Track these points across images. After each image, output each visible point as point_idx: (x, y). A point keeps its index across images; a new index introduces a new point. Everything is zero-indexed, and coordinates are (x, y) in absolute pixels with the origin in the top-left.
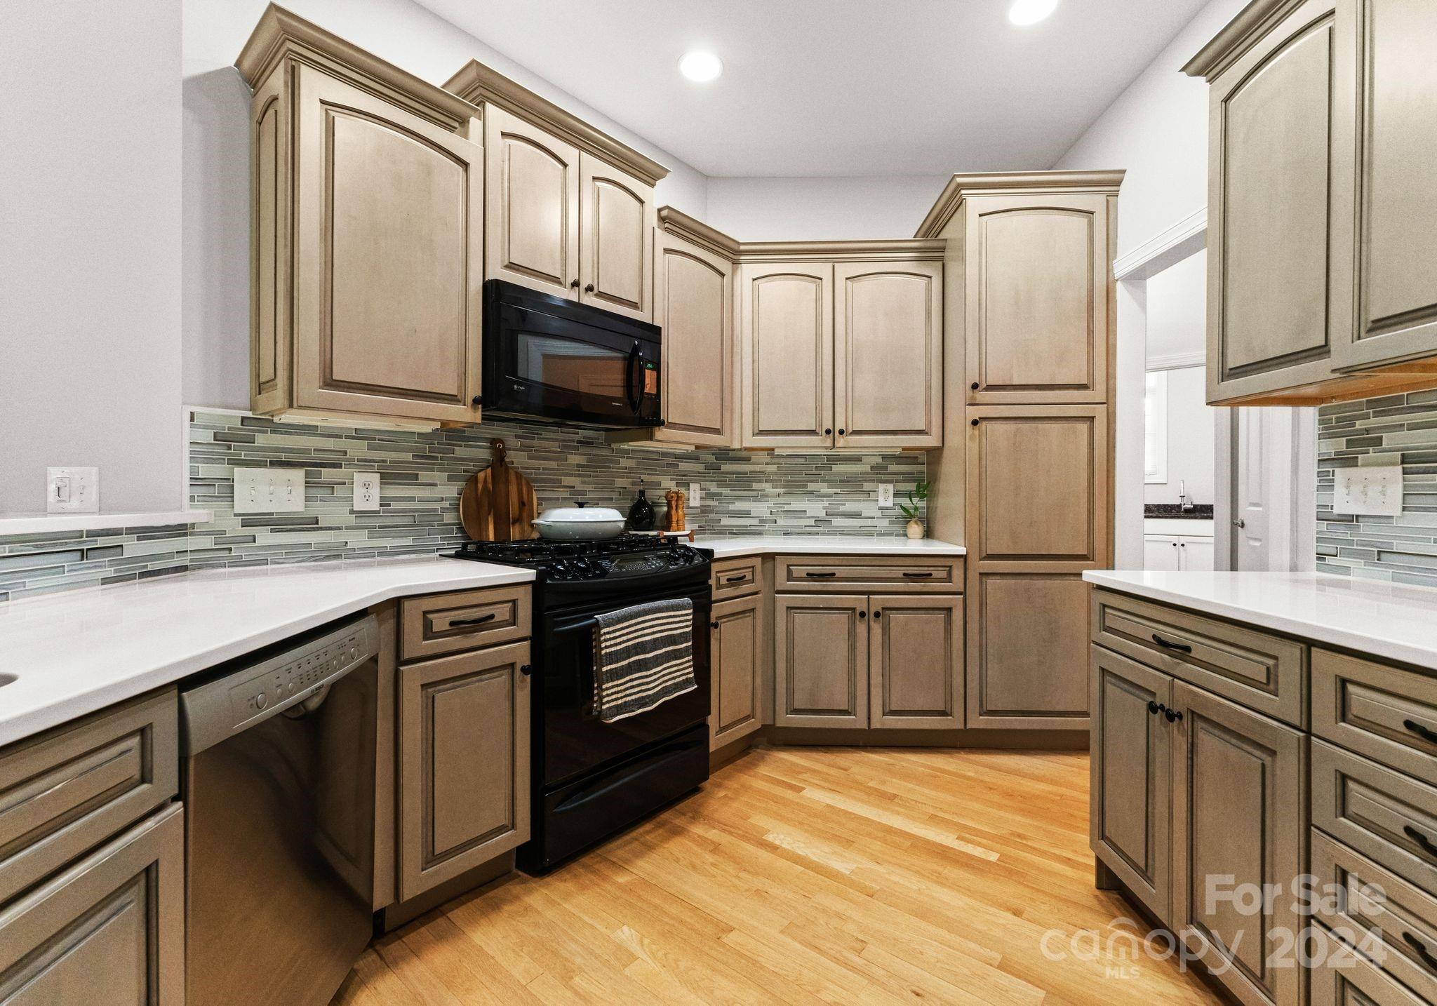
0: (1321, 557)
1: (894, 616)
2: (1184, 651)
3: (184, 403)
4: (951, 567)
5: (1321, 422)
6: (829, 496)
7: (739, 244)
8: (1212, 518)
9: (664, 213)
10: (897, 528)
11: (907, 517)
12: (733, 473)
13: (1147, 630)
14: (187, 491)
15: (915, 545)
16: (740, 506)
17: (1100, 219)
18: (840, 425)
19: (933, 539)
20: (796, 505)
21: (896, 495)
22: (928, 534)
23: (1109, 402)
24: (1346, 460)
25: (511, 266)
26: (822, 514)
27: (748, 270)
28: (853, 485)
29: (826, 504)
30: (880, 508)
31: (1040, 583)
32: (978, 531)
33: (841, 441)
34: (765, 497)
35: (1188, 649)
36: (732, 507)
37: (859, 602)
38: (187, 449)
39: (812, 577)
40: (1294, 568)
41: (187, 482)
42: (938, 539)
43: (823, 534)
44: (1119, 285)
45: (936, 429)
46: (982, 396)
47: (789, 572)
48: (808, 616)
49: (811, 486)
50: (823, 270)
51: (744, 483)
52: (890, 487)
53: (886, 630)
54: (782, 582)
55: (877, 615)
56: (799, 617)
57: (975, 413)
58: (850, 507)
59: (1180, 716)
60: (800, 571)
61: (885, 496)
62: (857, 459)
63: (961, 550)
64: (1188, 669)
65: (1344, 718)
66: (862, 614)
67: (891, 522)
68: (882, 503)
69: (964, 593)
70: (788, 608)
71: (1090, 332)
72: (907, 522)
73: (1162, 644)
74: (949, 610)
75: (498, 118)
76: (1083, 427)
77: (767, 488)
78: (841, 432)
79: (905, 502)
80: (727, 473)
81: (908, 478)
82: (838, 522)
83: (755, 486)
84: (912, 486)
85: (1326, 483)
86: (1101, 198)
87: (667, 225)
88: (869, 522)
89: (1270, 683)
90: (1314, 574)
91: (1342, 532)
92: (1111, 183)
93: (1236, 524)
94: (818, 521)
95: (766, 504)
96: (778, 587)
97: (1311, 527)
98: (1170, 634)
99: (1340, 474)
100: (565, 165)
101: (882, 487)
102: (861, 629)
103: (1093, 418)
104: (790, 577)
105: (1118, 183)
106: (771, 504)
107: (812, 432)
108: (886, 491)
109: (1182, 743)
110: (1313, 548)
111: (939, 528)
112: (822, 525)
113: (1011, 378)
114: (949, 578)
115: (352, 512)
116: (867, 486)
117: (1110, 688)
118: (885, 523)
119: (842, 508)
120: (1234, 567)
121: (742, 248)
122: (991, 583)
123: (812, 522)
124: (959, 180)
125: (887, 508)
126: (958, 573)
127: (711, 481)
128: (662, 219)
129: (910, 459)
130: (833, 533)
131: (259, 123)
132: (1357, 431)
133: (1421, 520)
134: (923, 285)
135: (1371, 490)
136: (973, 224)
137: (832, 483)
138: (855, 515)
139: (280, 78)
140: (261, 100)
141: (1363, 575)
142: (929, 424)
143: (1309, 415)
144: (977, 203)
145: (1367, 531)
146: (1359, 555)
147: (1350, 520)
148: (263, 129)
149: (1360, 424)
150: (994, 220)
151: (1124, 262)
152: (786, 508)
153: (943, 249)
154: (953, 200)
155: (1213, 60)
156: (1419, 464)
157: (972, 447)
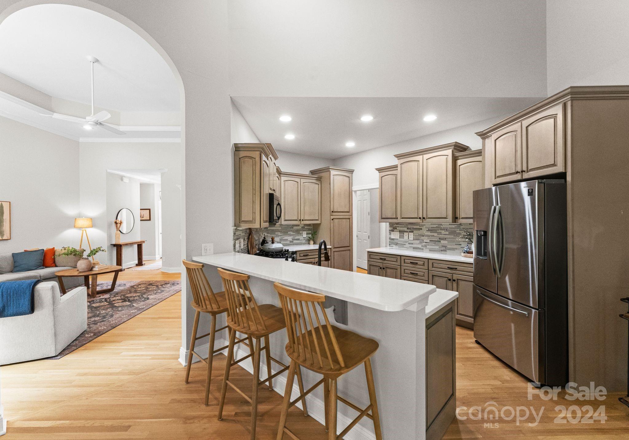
0: (390, 245)
3: (232, 227)
6: (293, 235)
7: (281, 172)
9: (277, 167)
10: (307, 243)
11: (309, 239)
12: (271, 230)
13: (378, 257)
14: (233, 247)
15: (312, 247)
17: (350, 178)
18: (302, 219)
19: (316, 244)
20: (286, 238)
21: (307, 234)
22: (314, 243)
23: (352, 215)
24: (393, 231)
25: (270, 188)
26: (291, 240)
27: (283, 178)
28: (298, 232)
29: (292, 237)
30: (303, 238)
31: (343, 252)
33: (302, 222)
34: (278, 236)
35: (385, 259)
37: (313, 260)
39: (304, 256)
40: (386, 247)
41: (231, 245)
43: (292, 245)
44: (353, 192)
46: (334, 213)
49: (289, 233)
50: (298, 180)
52: (305, 232)
54: (298, 258)
57: (332, 217)
58: (297, 237)
59: (384, 268)
60: (302, 255)
61: (305, 235)
62: (299, 225)
63: (330, 247)
64: (385, 262)
65: (405, 263)
66: (314, 263)
67: (306, 241)
69: (331, 256)
71: (349, 201)
72: (310, 241)
73: (381, 259)
76: (348, 220)
77: (279, 234)
78: (303, 220)
79: (310, 236)
81: (309, 230)
82: (295, 242)
83: (276, 233)
84: (310, 232)
85: (390, 234)
86: (351, 174)
88: (301, 241)
89: (396, 261)
90: (389, 247)
91: (392, 241)
92: (352, 172)
94: (290, 242)
97: (388, 240)
98: (383, 257)
99: (392, 233)
100: (272, 161)
101: (304, 232)
103: (350, 218)
104: (300, 256)
107: (296, 220)
108: (305, 233)
109: (385, 272)
110: (388, 243)
113: (338, 210)
116: (301, 232)
117: (371, 267)
118: (304, 241)
119: (295, 238)
121: (283, 173)
122: (335, 253)
123: (289, 242)
124: (330, 167)
125: (305, 237)
126: (330, 252)
128: (277, 169)
129: (309, 225)
130: (294, 245)
131: (240, 158)
132: (393, 228)
133: (402, 239)
134: (317, 186)
135: (396, 235)
136: (332, 177)
137: (293, 231)
138: (298, 239)
139: (256, 155)
140: (242, 154)
141: (394, 246)
142: (319, 218)
143: (388, 224)
144: (333, 172)
145: (395, 241)
146: (395, 244)
147: (393, 239)
148: (242, 160)
149: (394, 226)
150: (335, 177)
151: (354, 188)
152: (283, 239)
153: (321, 178)
154: (327, 170)
155: (380, 170)
156: (400, 232)
157: (332, 225)
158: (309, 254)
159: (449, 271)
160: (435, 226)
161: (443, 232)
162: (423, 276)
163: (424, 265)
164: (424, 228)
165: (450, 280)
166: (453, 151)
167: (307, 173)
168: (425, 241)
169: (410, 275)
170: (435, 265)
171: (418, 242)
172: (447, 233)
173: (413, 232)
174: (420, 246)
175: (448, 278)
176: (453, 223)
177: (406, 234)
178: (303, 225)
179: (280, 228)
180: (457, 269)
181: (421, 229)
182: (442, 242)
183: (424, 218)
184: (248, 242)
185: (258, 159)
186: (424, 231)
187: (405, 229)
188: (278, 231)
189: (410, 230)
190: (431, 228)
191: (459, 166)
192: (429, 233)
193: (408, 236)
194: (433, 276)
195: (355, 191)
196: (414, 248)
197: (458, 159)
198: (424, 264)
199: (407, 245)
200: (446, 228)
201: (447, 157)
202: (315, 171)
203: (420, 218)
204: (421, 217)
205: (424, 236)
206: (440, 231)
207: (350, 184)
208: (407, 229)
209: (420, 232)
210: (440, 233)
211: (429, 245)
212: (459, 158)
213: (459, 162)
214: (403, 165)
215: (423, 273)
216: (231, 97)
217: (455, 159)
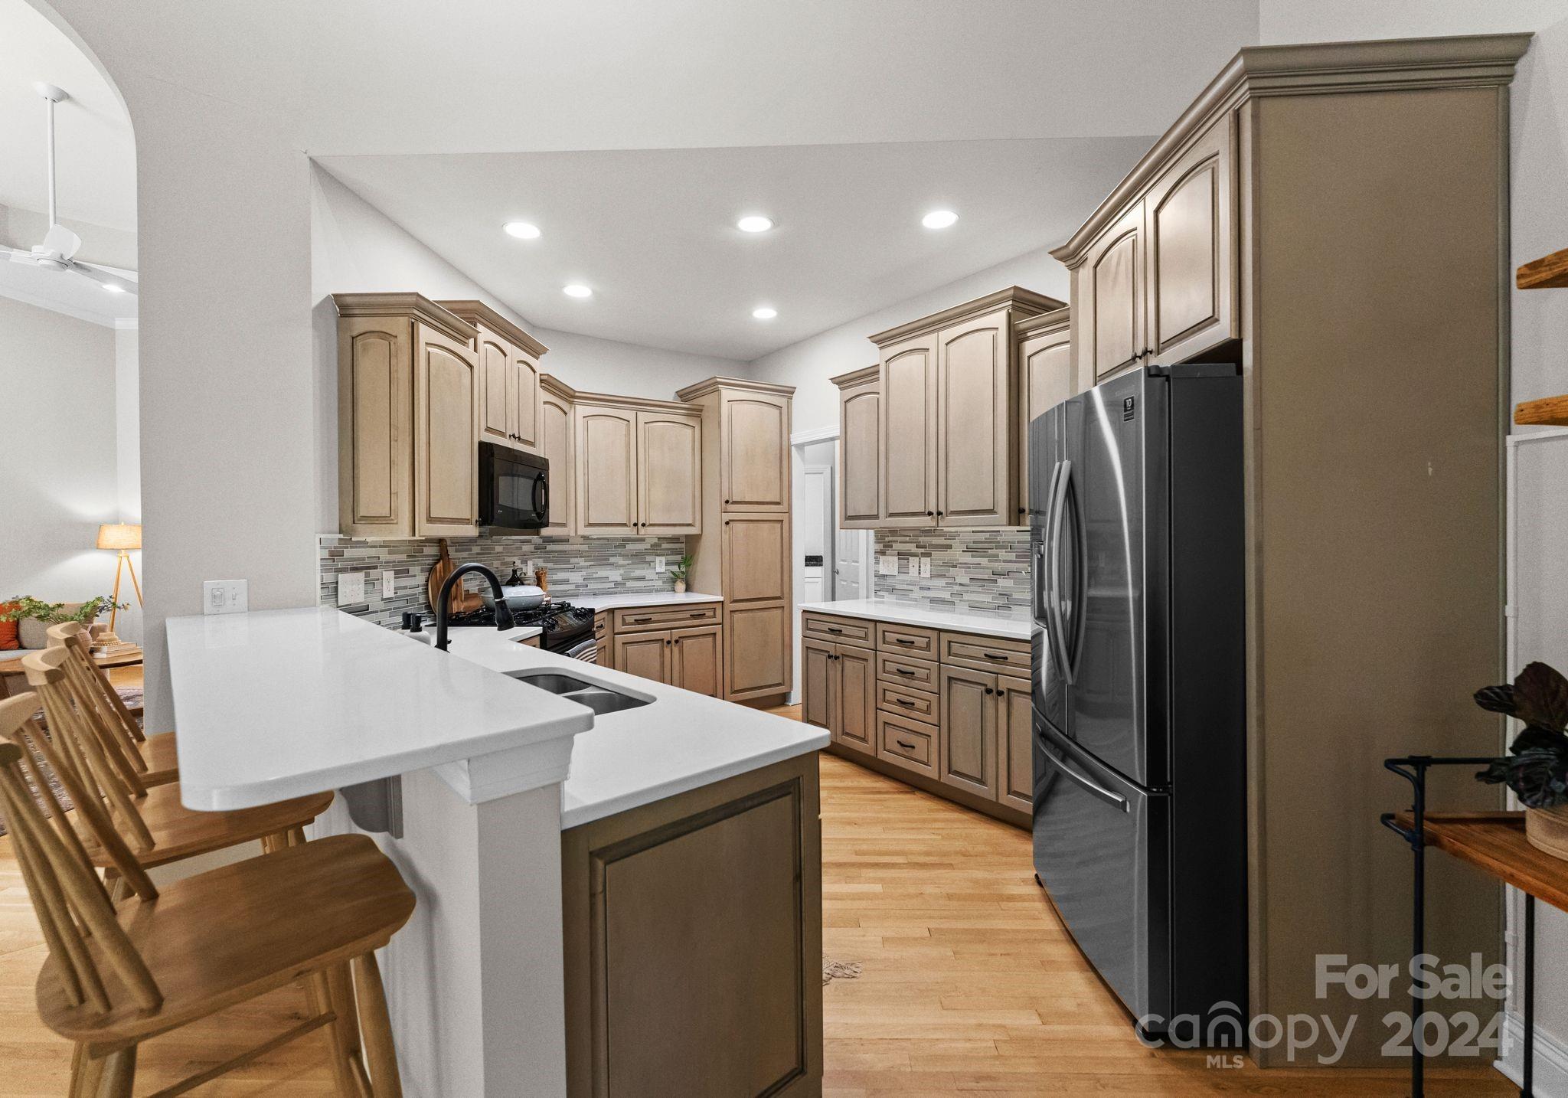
0: (876, 592)
1: (687, 643)
2: (839, 632)
3: (316, 533)
4: (715, 609)
5: (875, 536)
6: (624, 566)
7: (575, 391)
8: (821, 565)
9: (543, 377)
10: (668, 586)
11: (674, 579)
12: (556, 552)
13: (825, 627)
14: (319, 592)
15: (681, 597)
16: (561, 576)
17: (785, 410)
18: (640, 521)
19: (692, 592)
20: (602, 573)
21: (667, 564)
22: (688, 589)
23: (789, 512)
24: (883, 553)
25: (488, 429)
26: (619, 579)
27: (582, 410)
28: (639, 558)
29: (622, 572)
30: (657, 573)
31: (760, 614)
32: (728, 586)
33: (642, 531)
34: (579, 568)
35: (841, 631)
36: (555, 577)
37: (665, 635)
38: (318, 563)
39: (637, 622)
40: (867, 597)
41: (319, 586)
42: (697, 592)
43: (620, 593)
44: (793, 448)
45: (698, 524)
46: (730, 507)
47: (623, 620)
48: (636, 647)
49: (612, 560)
50: (629, 415)
51: (563, 558)
52: (663, 559)
53: (681, 652)
54: (619, 627)
55: (677, 641)
56: (630, 648)
57: (727, 517)
58: (638, 573)
59: (838, 657)
60: (629, 619)
61: (660, 565)
62: (642, 540)
63: (721, 599)
64: (841, 639)
65: (884, 643)
66: (669, 642)
67: (664, 582)
68: (658, 570)
69: (722, 624)
70: (623, 643)
71: (781, 473)
72: (674, 582)
73: (832, 631)
74: (715, 634)
75: (484, 333)
76: (778, 526)
77: (582, 562)
78: (643, 525)
79: (675, 568)
80: (552, 551)
81: (674, 552)
82: (630, 584)
83: (573, 560)
84: (679, 558)
85: (877, 562)
86: (784, 400)
87: (543, 384)
88: (650, 583)
89: (866, 638)
90: (874, 599)
91: (882, 582)
92: (789, 392)
93: (834, 572)
94: (617, 584)
95: (580, 574)
96: (616, 631)
97: (873, 579)
98: (835, 627)
99: (882, 558)
100: (505, 355)
101: (658, 559)
102: (667, 651)
103: (782, 521)
104: (624, 623)
105: (793, 393)
106: (584, 573)
107: (625, 525)
108: (661, 562)
109: (839, 667)
110: (873, 588)
111: (697, 584)
112: (619, 588)
113: (744, 498)
114: (714, 616)
115: (383, 599)
116: (648, 558)
117: (810, 655)
118: (660, 583)
119: (633, 575)
120: (833, 599)
121: (577, 394)
122: (736, 616)
123: (613, 585)
124: (718, 380)
125: (661, 573)
126: (719, 612)
127: (539, 558)
128: (541, 381)
129: (675, 539)
130: (627, 592)
131: (353, 338)
132: (886, 541)
133: (903, 577)
134: (689, 431)
135: (889, 565)
136: (725, 406)
137: (625, 556)
138: (642, 579)
139: (399, 326)
140: (360, 324)
141: (888, 598)
142: (694, 519)
143: (872, 533)
144: (727, 394)
145: (889, 581)
146: (887, 590)
147: (884, 576)
148: (359, 343)
149: (887, 539)
150: (735, 405)
151: (797, 438)
152: (595, 576)
153: (701, 410)
154: (711, 387)
155: (842, 382)
156: (902, 556)
157: (726, 537)
158: (654, 617)
159: (988, 665)
160: (982, 537)
161: (1003, 554)
162: (927, 680)
163: (928, 648)
164: (955, 543)
165: (989, 691)
166: (1009, 315)
167: (668, 395)
168: (958, 581)
169: (898, 678)
170: (955, 647)
171: (942, 582)
172: (1012, 556)
173: (928, 555)
174: (946, 595)
175: (985, 685)
176: (1010, 524)
177: (914, 561)
178: (656, 540)
179: (585, 548)
180: (1006, 658)
181: (950, 547)
182: (1002, 582)
183: (939, 513)
184: (427, 581)
185: (403, 339)
186: (958, 554)
187: (912, 548)
188: (579, 554)
189: (923, 550)
190: (974, 542)
191: (1029, 357)
192: (968, 558)
193: (920, 567)
194: (950, 679)
195: (801, 447)
196: (933, 601)
197: (1027, 339)
198: (928, 644)
199: (917, 593)
200: (1009, 542)
201: (994, 332)
202: (687, 391)
203: (930, 514)
204: (934, 511)
205: (955, 566)
206: (994, 551)
207: (785, 425)
208: (917, 547)
209: (946, 556)
210: (995, 558)
211: (967, 592)
212: (1029, 334)
213: (1029, 347)
214: (893, 365)
215: (928, 671)
216: (310, 159)
217: (1016, 339)
